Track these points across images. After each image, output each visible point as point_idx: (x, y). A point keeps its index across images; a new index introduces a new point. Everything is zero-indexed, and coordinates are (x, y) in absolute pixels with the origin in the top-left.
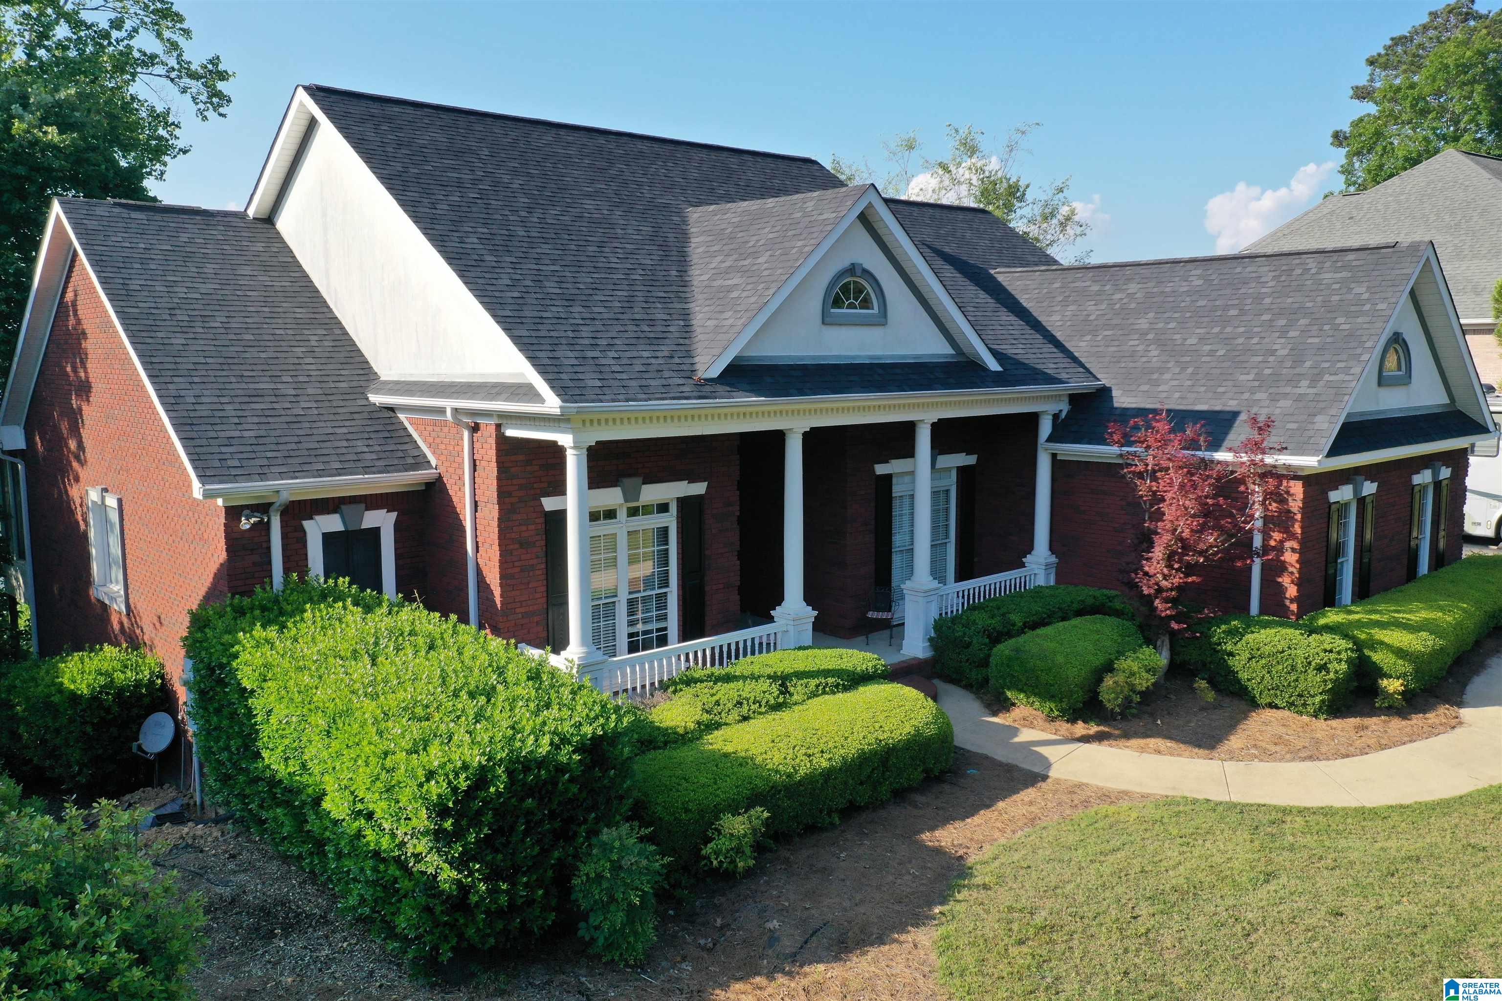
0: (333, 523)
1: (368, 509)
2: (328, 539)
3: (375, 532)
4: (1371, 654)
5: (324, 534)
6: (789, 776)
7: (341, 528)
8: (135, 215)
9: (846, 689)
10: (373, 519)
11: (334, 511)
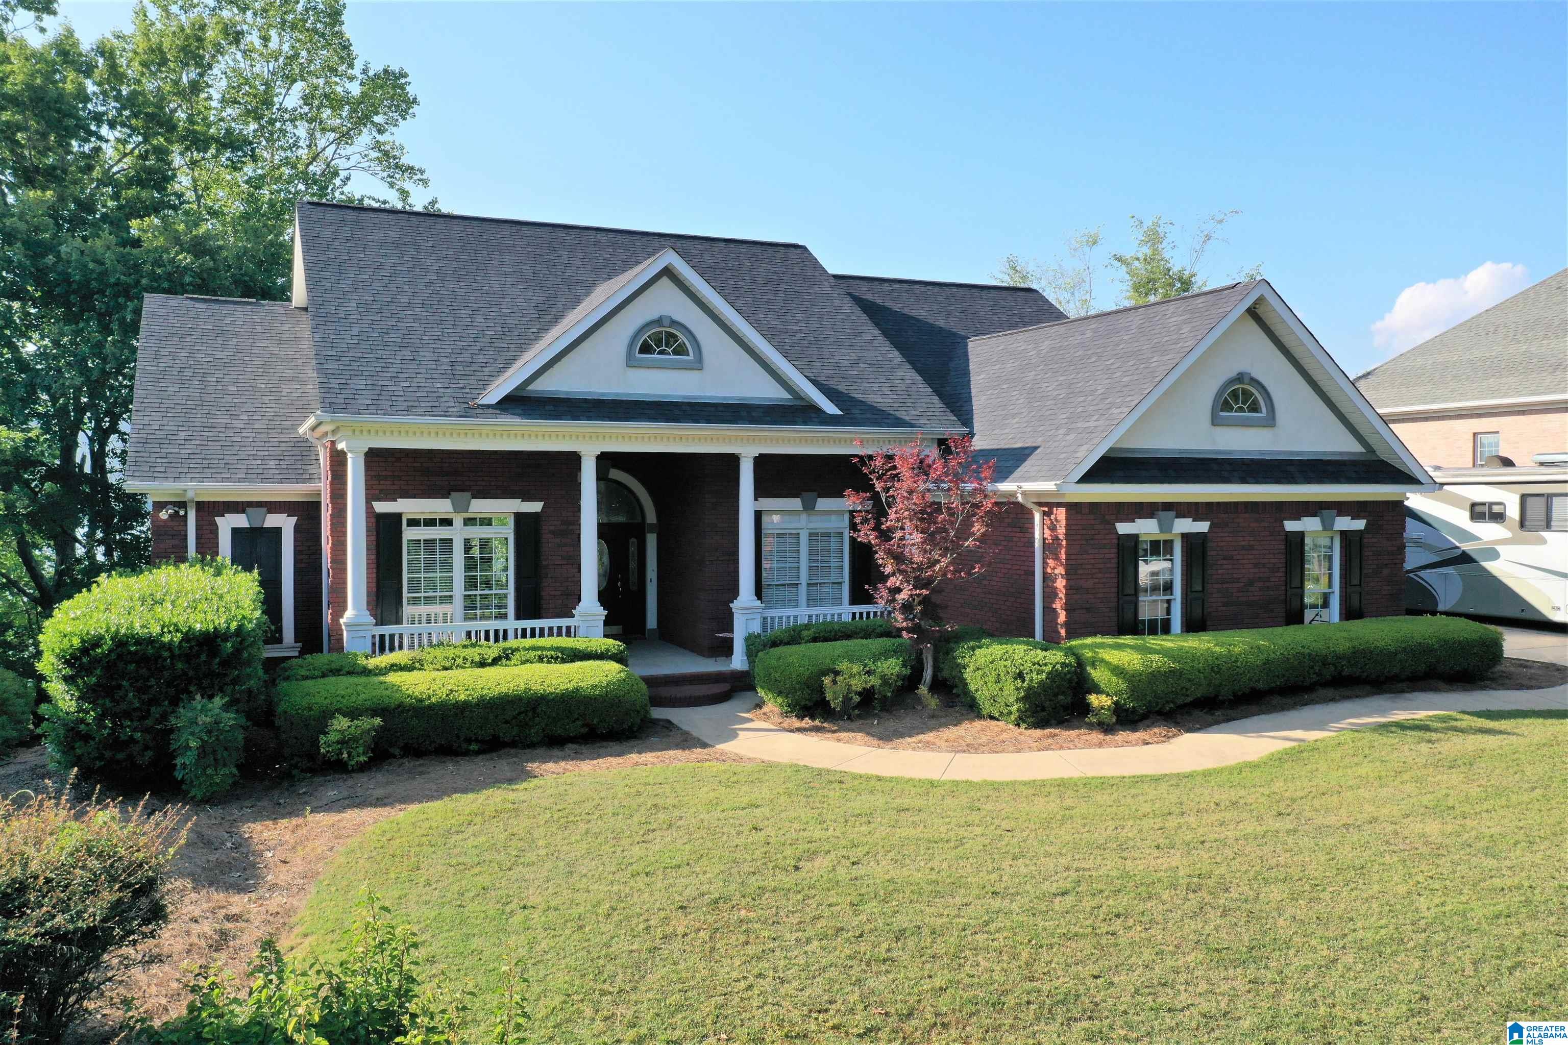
0: (241, 521)
1: (270, 512)
2: (236, 532)
3: (277, 531)
4: (1092, 671)
5: (233, 529)
6: (421, 701)
7: (246, 525)
8: (198, 305)
9: (564, 661)
10: (272, 520)
11: (243, 512)
